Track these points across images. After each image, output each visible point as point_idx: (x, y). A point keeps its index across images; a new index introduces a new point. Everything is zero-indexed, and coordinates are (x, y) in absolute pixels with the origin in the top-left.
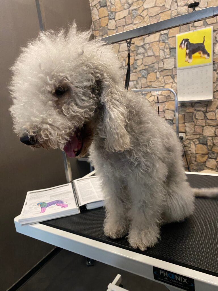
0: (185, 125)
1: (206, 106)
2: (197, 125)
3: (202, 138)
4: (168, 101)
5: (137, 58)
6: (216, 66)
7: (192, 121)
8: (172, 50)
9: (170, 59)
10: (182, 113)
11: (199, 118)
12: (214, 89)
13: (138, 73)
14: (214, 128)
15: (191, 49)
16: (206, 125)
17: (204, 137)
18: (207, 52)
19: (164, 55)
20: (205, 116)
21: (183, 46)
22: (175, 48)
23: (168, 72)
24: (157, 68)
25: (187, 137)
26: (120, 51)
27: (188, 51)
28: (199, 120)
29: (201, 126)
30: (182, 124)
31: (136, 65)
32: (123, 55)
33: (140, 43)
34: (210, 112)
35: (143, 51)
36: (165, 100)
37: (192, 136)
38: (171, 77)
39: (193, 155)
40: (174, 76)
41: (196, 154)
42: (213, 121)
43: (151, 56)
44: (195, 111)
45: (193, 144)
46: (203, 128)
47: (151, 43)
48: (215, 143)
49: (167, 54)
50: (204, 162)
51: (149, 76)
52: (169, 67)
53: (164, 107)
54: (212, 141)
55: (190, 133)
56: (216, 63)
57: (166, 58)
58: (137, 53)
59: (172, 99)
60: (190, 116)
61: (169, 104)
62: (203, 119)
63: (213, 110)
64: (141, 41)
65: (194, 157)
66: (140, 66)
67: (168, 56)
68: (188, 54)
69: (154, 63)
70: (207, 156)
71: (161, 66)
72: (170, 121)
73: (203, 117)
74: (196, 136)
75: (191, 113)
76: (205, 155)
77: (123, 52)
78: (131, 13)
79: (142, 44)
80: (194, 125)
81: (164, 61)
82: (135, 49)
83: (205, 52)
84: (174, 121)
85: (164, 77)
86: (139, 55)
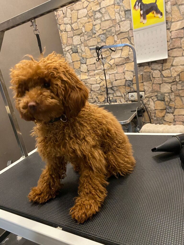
0: (143, 84)
1: (161, 64)
2: (154, 83)
3: (159, 95)
4: (128, 63)
5: (95, 23)
6: (169, 25)
7: (150, 79)
8: (126, 12)
9: (125, 21)
10: (140, 73)
11: (156, 77)
12: (168, 48)
13: (97, 38)
14: (170, 85)
15: (145, 10)
16: (162, 83)
17: (162, 94)
18: (160, 11)
19: (119, 18)
20: (162, 74)
21: (137, 7)
22: (130, 10)
23: (125, 35)
24: (114, 31)
25: (146, 96)
26: (79, 17)
27: (142, 12)
28: (155, 79)
29: (158, 84)
30: (141, 83)
31: (95, 30)
32: (81, 21)
33: (96, 8)
34: (165, 70)
35: (100, 15)
36: (125, 62)
37: (151, 93)
38: (127, 39)
39: (153, 112)
40: (130, 38)
41: (155, 110)
42: (168, 78)
43: (108, 20)
44: (152, 70)
45: (152, 101)
46: (160, 85)
47: (107, 7)
48: (171, 98)
49: (123, 17)
50: (162, 117)
51: (107, 41)
52: (125, 29)
53: (124, 69)
54: (168, 97)
55: (149, 91)
56: (168, 22)
57: (122, 21)
58: (94, 18)
59: (131, 60)
60: (148, 75)
61: (128, 65)
62: (160, 77)
63: (169, 68)
64: (97, 5)
65: (153, 113)
66: (99, 31)
67: (123, 19)
68: (142, 15)
69: (111, 27)
70: (165, 111)
71: (118, 29)
72: (130, 82)
73: (159, 76)
74: (154, 93)
75: (149, 73)
76: (162, 110)
77: (82, 19)
79: (99, 8)
80: (151, 84)
81: (121, 23)
82: (92, 15)
83: (158, 12)
84: (133, 81)
85: (121, 40)
86: (97, 20)
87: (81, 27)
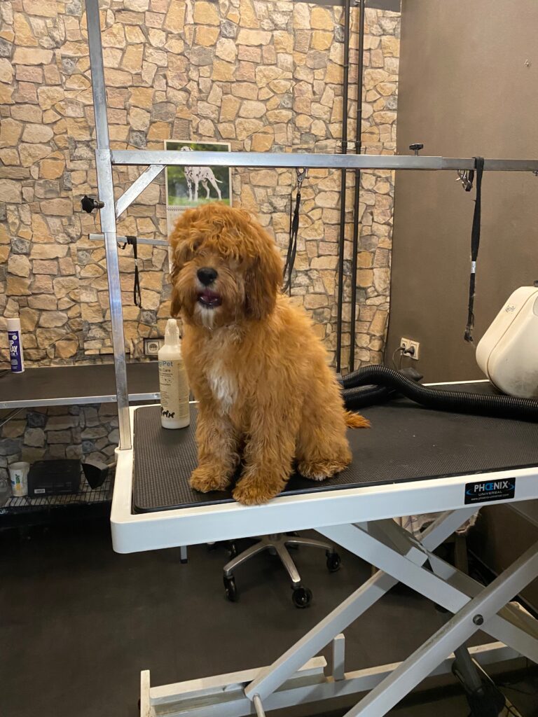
4: (148, 271)
13: (74, 201)
23: (145, 211)
26: (25, 139)
33: (80, 134)
35: (87, 153)
36: (141, 269)
38: (151, 222)
40: (158, 219)
52: (148, 200)
58: (72, 155)
59: (157, 267)
61: (148, 277)
64: (84, 130)
66: (80, 186)
72: (151, 315)
78: (61, 63)
82: (67, 145)
84: (158, 313)
85: (136, 220)
86: (78, 160)
87: (27, 164)
